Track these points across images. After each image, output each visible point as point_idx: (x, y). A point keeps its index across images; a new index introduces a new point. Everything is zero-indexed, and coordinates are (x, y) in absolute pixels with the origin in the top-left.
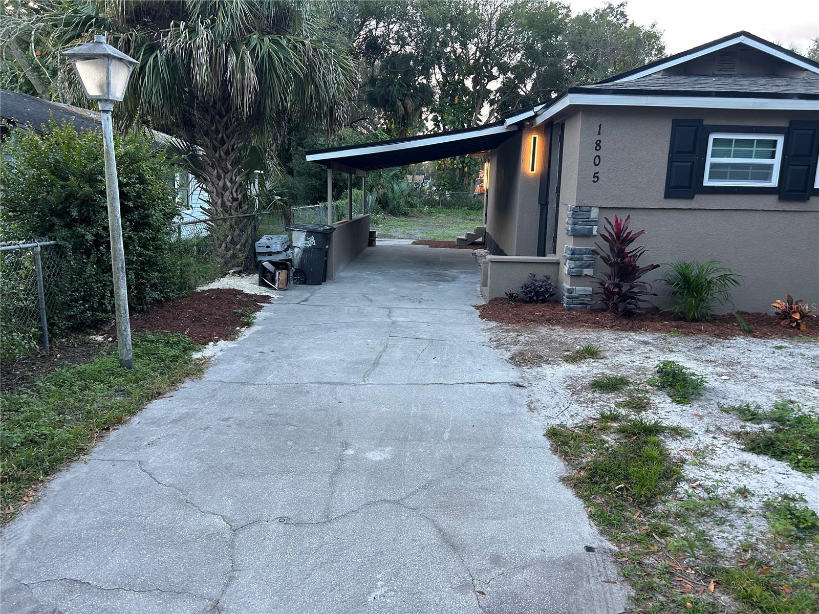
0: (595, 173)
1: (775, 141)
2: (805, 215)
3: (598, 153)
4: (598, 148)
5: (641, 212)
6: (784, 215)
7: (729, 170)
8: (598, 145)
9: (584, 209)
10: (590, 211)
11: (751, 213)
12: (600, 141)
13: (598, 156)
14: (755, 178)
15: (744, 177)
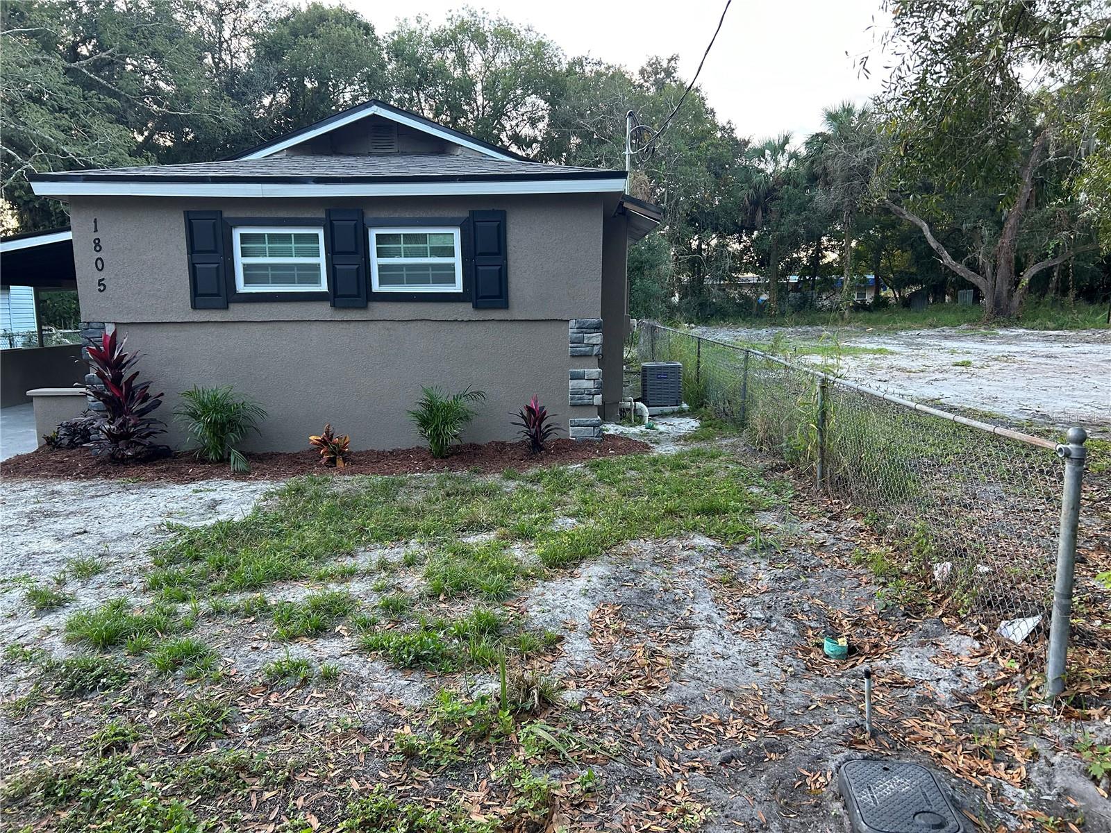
0: (100, 281)
1: (317, 235)
2: (372, 325)
3: (99, 255)
4: (98, 248)
5: (171, 328)
6: (345, 325)
7: (270, 272)
8: (97, 245)
9: (94, 325)
10: (104, 328)
11: (305, 325)
12: (98, 239)
13: (100, 259)
14: (302, 281)
15: (290, 281)
